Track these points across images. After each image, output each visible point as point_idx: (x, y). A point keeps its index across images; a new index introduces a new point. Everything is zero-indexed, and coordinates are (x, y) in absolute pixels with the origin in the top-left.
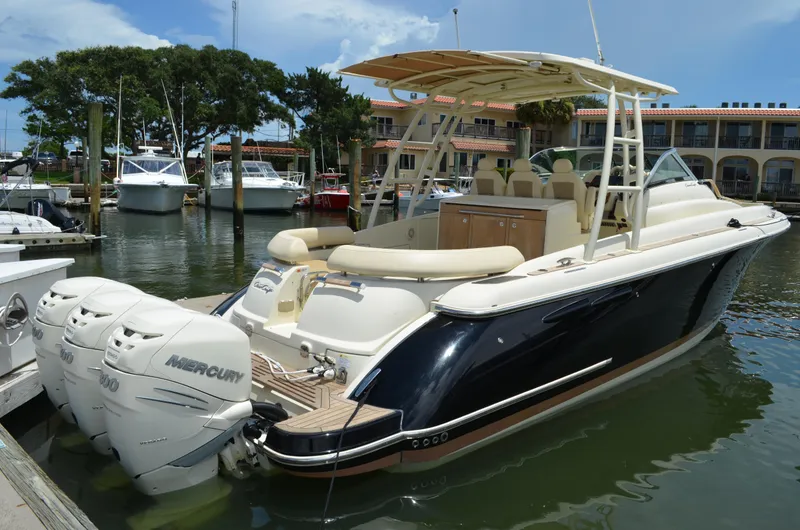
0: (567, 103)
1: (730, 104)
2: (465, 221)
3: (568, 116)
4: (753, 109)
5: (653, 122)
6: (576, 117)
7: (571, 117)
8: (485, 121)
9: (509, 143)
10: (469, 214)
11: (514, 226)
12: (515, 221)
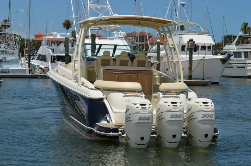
2: (117, 76)
10: (119, 73)
11: (140, 77)
12: (139, 75)
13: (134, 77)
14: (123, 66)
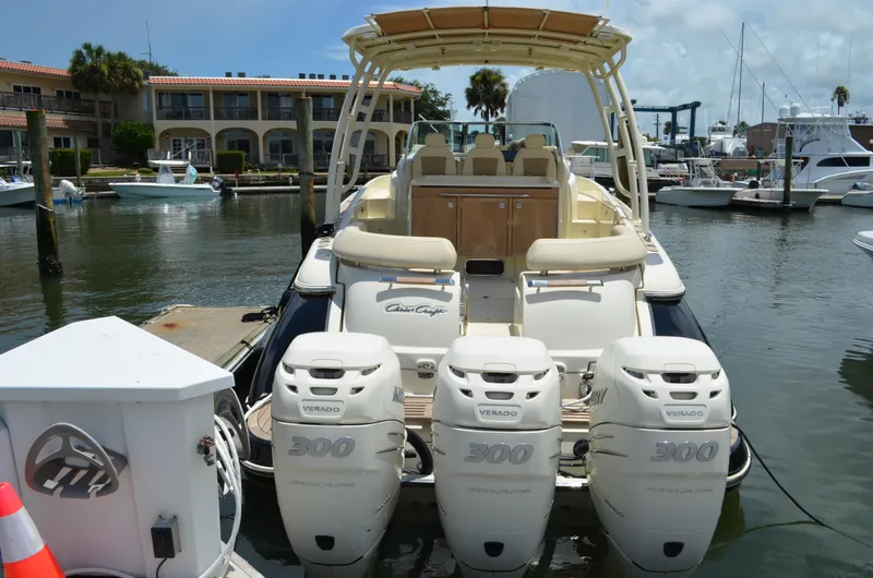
0: (135, 69)
1: (307, 76)
2: (451, 205)
3: (137, 84)
4: (329, 81)
5: (236, 92)
6: (149, 87)
7: (141, 86)
8: (27, 90)
9: (68, 117)
10: (456, 197)
11: (519, 207)
12: (519, 200)
13: (502, 206)
14: (482, 174)
